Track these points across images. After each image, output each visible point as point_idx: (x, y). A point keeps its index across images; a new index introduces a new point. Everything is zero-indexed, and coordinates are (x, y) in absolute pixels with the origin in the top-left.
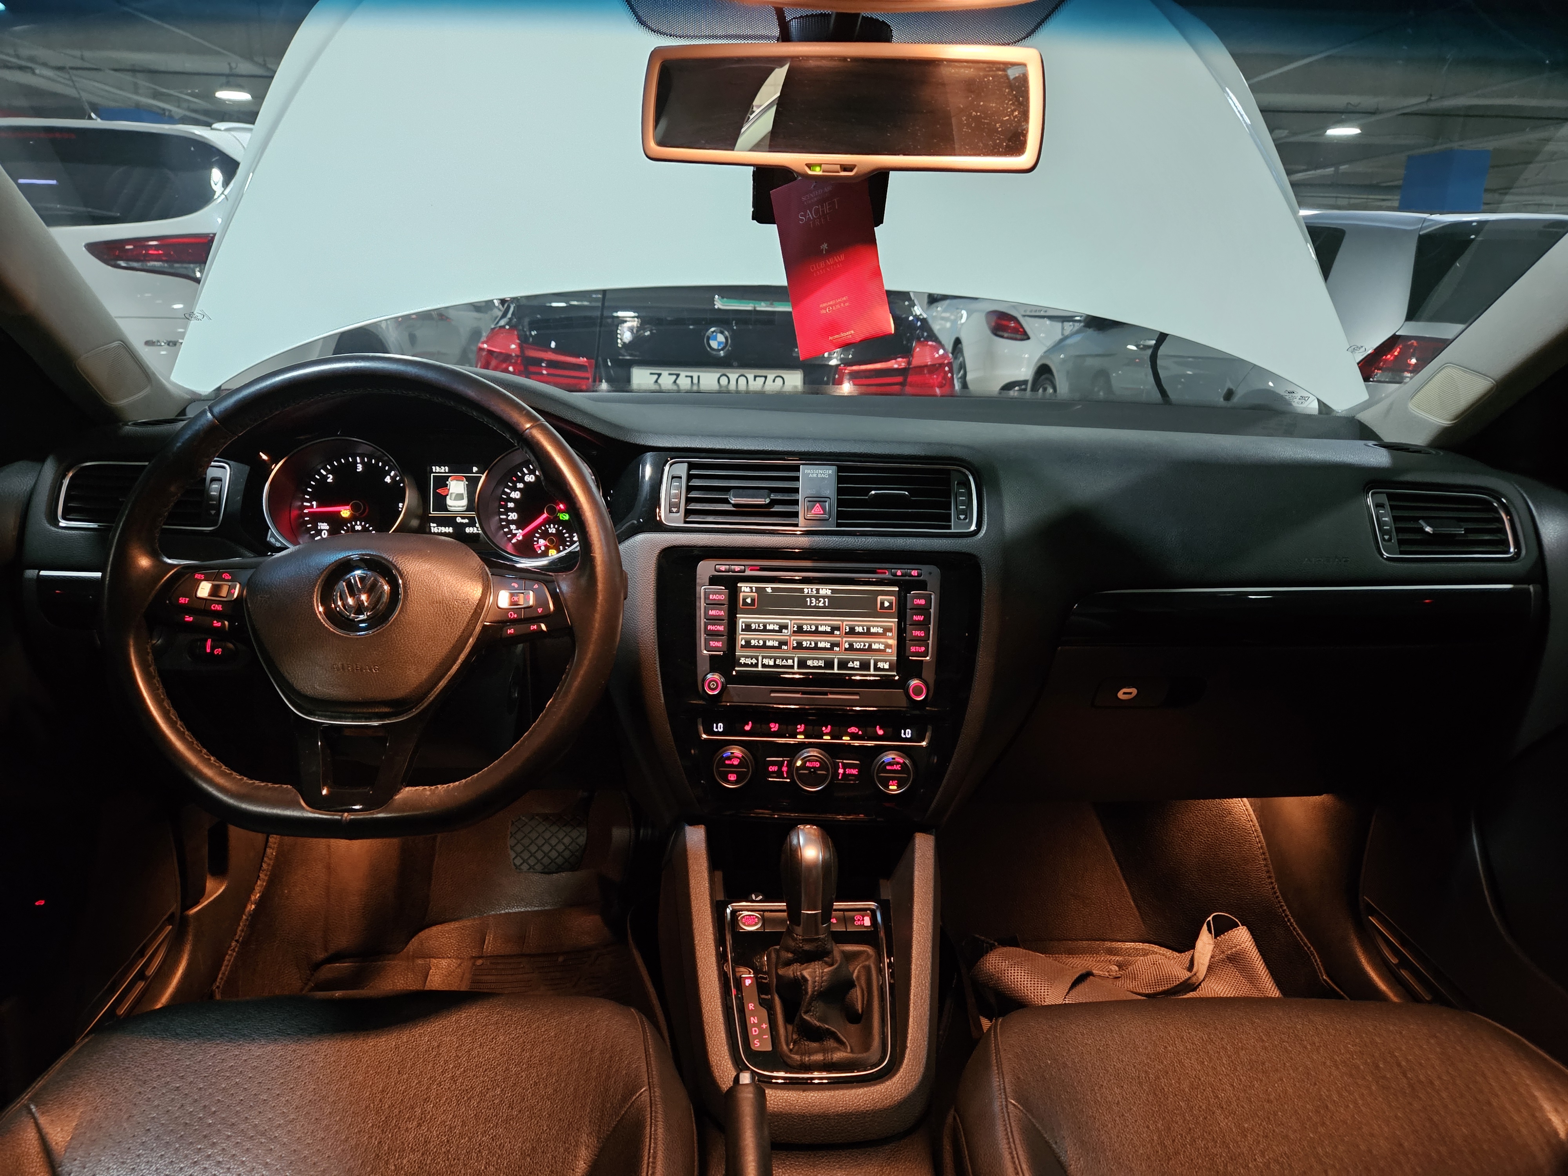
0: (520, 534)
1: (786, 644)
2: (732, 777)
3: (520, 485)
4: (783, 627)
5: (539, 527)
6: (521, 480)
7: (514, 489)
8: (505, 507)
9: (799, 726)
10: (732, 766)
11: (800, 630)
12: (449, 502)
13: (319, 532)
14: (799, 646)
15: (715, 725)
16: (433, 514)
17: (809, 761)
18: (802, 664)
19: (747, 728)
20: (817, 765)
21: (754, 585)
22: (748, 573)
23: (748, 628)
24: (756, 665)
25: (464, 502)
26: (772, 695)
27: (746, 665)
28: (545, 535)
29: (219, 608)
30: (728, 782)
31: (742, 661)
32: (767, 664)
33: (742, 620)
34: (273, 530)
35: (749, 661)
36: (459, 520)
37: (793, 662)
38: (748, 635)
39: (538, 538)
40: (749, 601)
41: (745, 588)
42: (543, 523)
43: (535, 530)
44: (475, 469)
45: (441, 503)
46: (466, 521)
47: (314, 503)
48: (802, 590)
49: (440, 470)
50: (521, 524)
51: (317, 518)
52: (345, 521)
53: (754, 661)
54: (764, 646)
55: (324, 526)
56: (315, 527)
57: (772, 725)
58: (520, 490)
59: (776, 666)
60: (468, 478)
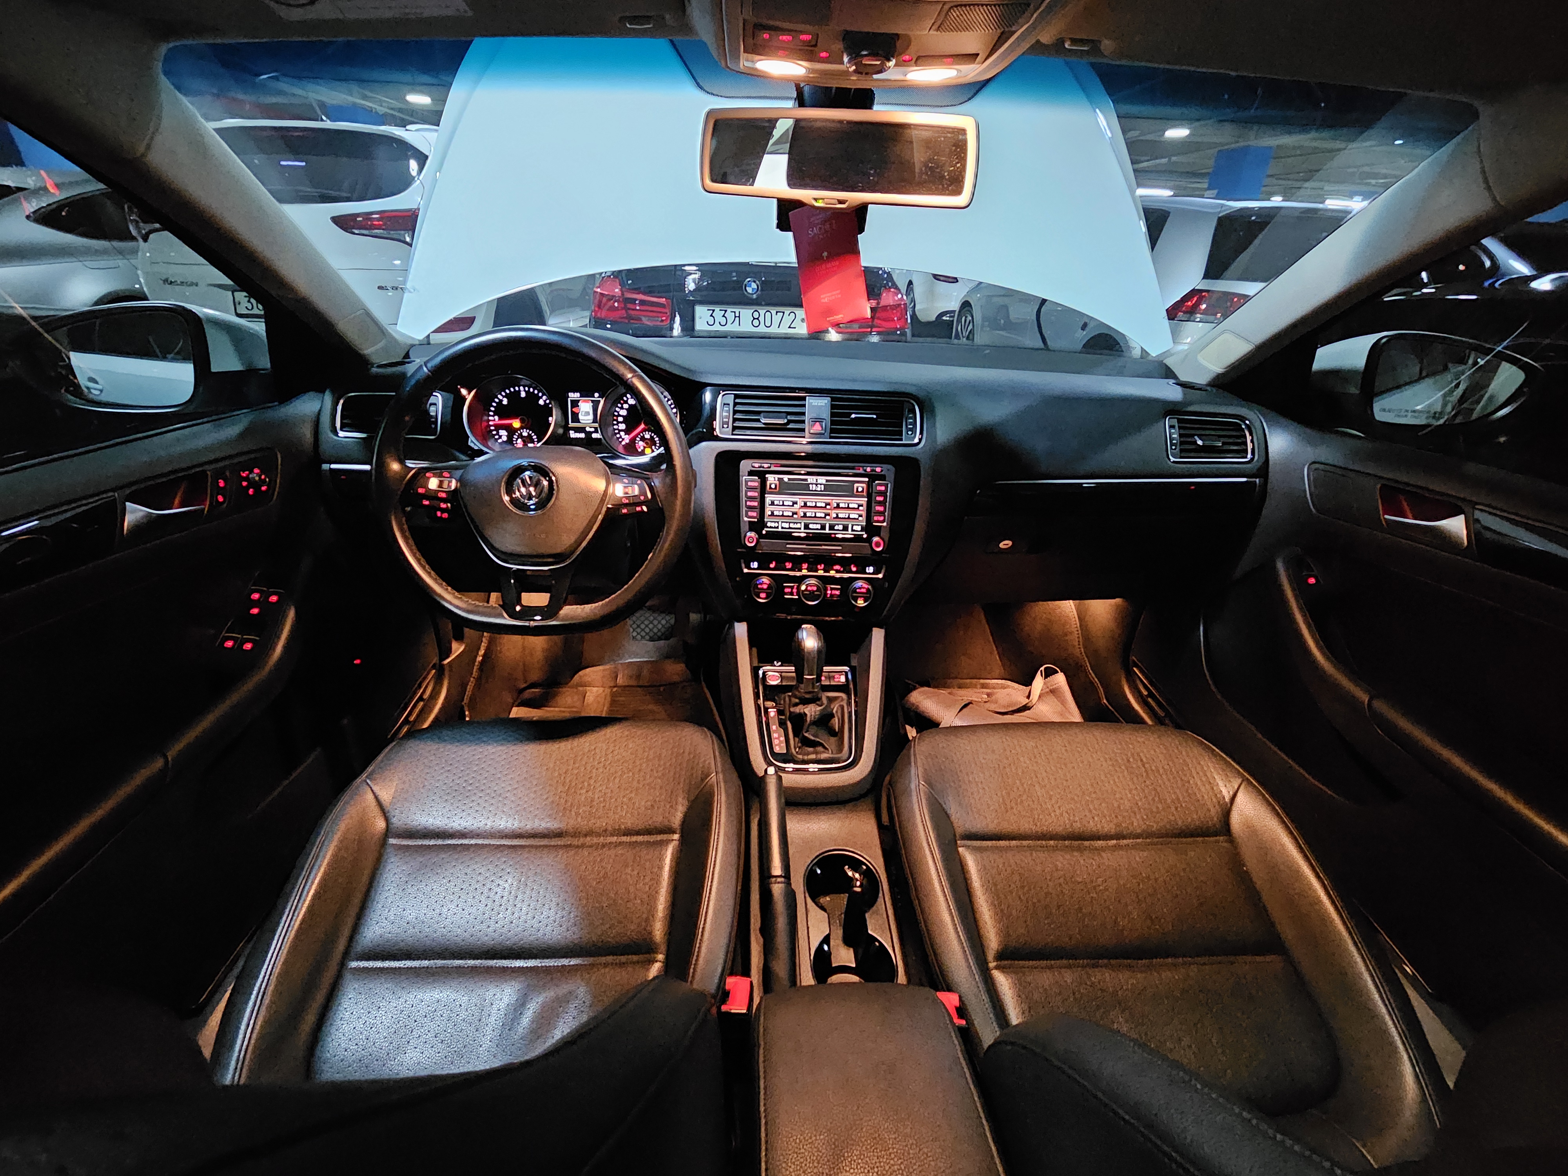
0: (627, 439)
1: (796, 513)
2: (763, 595)
3: (625, 406)
4: (795, 503)
5: (639, 434)
6: (626, 402)
7: (622, 408)
8: (617, 420)
9: (804, 565)
10: (762, 589)
11: (805, 505)
12: (581, 417)
13: (500, 437)
14: (805, 515)
15: (752, 564)
16: (571, 425)
17: (810, 586)
18: (806, 527)
19: (772, 566)
20: (815, 588)
21: (777, 476)
22: (773, 468)
23: (773, 503)
24: (777, 527)
25: (591, 417)
26: (787, 546)
27: (771, 527)
28: (643, 439)
29: (443, 495)
30: (760, 598)
31: (769, 524)
32: (784, 526)
33: (769, 498)
34: (472, 438)
35: (773, 525)
36: (588, 429)
37: (801, 526)
38: (772, 508)
39: (639, 442)
40: (773, 486)
41: (771, 479)
42: (642, 431)
43: (637, 436)
44: (596, 395)
45: (576, 418)
46: (593, 430)
47: (496, 418)
48: (806, 480)
49: (573, 396)
50: (627, 431)
51: (498, 427)
52: (516, 430)
53: (776, 525)
54: (783, 515)
55: (503, 433)
56: (498, 434)
57: (787, 564)
58: (625, 409)
59: (790, 528)
60: (592, 401)
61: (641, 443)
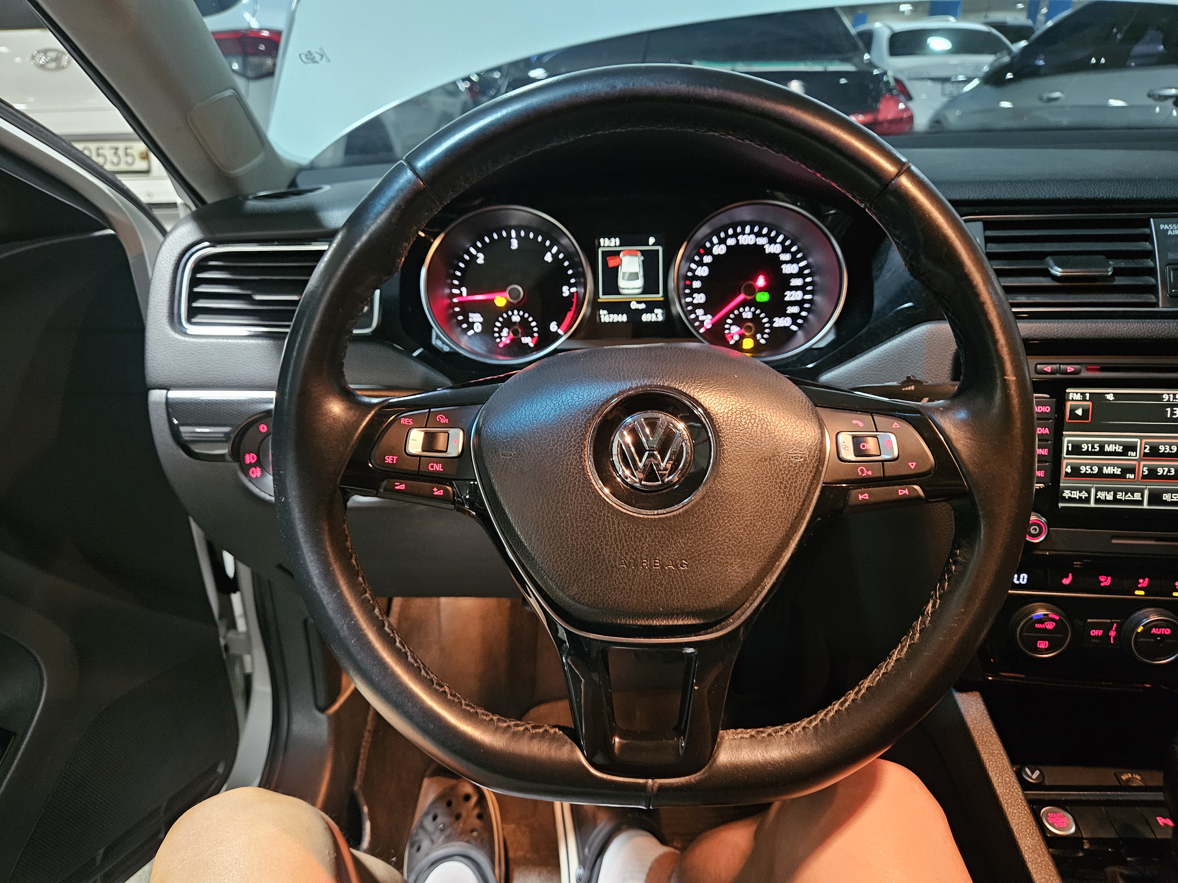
0: (708, 321)
1: (1132, 470)
2: (1042, 645)
3: (708, 259)
4: (1129, 448)
5: (732, 311)
6: (709, 252)
7: (700, 264)
8: (690, 287)
9: (1141, 581)
10: (1044, 630)
11: (1154, 452)
12: (622, 283)
13: (471, 326)
14: (1152, 474)
15: (1016, 576)
16: (603, 298)
17: (1156, 626)
18: (1155, 498)
19: (1066, 581)
20: (1165, 631)
21: (1088, 391)
22: (1085, 374)
23: (1076, 449)
24: (1087, 500)
25: (639, 283)
26: (1114, 541)
27: (1071, 500)
28: (739, 321)
30: (1042, 651)
31: (1067, 494)
32: (1103, 498)
33: (1068, 439)
34: (436, 330)
35: (1076, 495)
36: (634, 305)
37: (1142, 496)
38: (1076, 460)
39: (731, 325)
40: (1079, 412)
41: (1074, 394)
42: (737, 307)
43: (727, 316)
44: (652, 240)
45: (612, 287)
46: (642, 306)
47: (464, 290)
48: (1159, 397)
49: (608, 243)
50: (708, 308)
51: (467, 308)
52: (500, 311)
53: (1084, 495)
54: (1100, 475)
55: (476, 318)
56: (466, 320)
57: (1102, 579)
58: (707, 264)
59: (1116, 501)
60: (643, 252)
61: (735, 329)
